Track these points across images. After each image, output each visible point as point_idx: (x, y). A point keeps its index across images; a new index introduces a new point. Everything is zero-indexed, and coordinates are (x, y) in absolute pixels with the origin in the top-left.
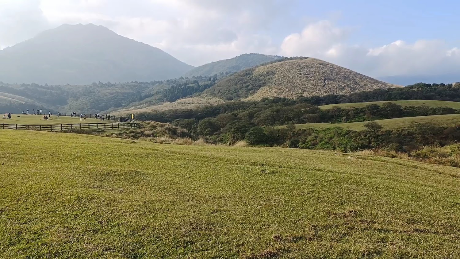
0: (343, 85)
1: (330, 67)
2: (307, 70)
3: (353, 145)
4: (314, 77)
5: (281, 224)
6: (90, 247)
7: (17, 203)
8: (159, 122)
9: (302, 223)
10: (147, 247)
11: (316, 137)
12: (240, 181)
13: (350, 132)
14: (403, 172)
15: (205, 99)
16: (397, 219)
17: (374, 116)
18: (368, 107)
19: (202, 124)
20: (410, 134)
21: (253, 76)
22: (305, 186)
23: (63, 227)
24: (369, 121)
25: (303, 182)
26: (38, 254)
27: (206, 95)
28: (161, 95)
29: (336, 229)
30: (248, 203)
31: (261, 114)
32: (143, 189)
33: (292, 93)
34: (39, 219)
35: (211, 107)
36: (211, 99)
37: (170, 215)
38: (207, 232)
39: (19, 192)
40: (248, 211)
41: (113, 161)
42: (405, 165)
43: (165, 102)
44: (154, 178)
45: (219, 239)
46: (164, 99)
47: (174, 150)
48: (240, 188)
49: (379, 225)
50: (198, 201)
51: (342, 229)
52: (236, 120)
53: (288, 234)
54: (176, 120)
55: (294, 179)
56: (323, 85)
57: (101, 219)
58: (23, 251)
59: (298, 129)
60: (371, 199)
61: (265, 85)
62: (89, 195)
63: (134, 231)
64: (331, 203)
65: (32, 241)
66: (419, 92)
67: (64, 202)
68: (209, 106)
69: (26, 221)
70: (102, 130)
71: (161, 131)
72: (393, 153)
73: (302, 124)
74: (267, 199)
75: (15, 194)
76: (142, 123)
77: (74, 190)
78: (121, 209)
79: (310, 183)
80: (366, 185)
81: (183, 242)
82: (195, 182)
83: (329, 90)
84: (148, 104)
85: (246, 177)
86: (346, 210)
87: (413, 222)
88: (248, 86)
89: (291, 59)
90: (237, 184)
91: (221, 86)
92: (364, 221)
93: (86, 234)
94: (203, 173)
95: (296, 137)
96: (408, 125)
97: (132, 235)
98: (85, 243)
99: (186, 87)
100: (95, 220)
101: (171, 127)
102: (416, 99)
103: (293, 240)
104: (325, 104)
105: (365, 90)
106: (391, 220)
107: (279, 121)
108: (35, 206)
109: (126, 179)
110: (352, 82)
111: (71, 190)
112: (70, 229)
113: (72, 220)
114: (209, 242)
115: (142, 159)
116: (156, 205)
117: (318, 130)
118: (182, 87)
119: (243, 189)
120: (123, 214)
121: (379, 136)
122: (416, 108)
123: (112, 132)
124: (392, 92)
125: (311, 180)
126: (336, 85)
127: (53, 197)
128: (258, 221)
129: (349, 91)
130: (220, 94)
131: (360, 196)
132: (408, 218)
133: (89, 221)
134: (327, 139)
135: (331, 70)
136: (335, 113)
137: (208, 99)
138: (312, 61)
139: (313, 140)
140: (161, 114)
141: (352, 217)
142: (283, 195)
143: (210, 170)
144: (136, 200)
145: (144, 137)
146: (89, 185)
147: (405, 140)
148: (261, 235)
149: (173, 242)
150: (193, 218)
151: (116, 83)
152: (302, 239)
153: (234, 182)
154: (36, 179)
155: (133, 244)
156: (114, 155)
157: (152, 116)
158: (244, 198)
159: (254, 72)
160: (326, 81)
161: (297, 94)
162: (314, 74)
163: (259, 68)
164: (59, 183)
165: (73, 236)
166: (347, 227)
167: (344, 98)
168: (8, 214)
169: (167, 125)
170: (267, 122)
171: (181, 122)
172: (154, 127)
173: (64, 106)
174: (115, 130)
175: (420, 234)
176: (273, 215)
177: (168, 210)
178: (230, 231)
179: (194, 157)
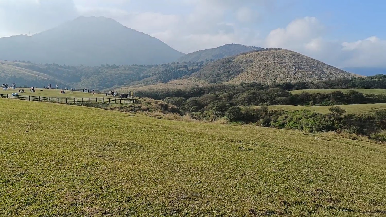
0: (312, 74)
1: (301, 58)
2: (281, 60)
3: (318, 126)
4: (286, 66)
5: (255, 198)
6: (92, 211)
7: (35, 166)
8: (154, 99)
9: (274, 199)
10: (139, 213)
11: (286, 117)
12: (220, 156)
13: (316, 114)
14: (365, 154)
15: (193, 81)
16: (360, 199)
17: (338, 101)
18: (333, 93)
19: (189, 102)
20: (370, 118)
21: (233, 63)
22: (277, 164)
23: (70, 191)
24: (333, 105)
25: (275, 159)
26: (49, 214)
27: (193, 78)
28: (156, 77)
29: (304, 206)
30: (226, 177)
31: (239, 95)
32: (138, 159)
33: (267, 79)
34: (52, 182)
35: (197, 88)
36: (197, 81)
37: (160, 184)
38: (191, 202)
39: (38, 158)
40: (226, 184)
41: (114, 133)
42: (366, 148)
43: (159, 82)
44: (147, 149)
45: (201, 209)
46: (158, 80)
47: (165, 125)
48: (220, 162)
49: (344, 204)
50: (184, 173)
51: (310, 206)
52: (218, 100)
53: (261, 208)
54: (167, 98)
55: (267, 156)
56: (294, 73)
57: (102, 185)
58: (37, 211)
59: (271, 110)
60: (336, 178)
61: (244, 71)
62: (93, 163)
63: (129, 198)
64: (300, 181)
65: (45, 202)
66: (380, 82)
67: (73, 168)
68: (195, 87)
69: (42, 184)
70: (107, 104)
71: (155, 107)
72: (354, 135)
73: (274, 106)
74: (243, 174)
75: (34, 159)
76: (140, 99)
77: (81, 158)
78: (119, 177)
79: (282, 161)
80: (331, 165)
81: (170, 210)
82: (182, 155)
83: (299, 77)
84: (145, 83)
85: (226, 153)
86: (314, 188)
87: (374, 203)
88: (229, 72)
89: (267, 49)
90: (217, 158)
91: (206, 70)
92: (330, 200)
93: (89, 198)
94: (189, 147)
95: (269, 116)
96: (369, 111)
97: (127, 201)
98: (88, 207)
99: (177, 71)
100: (97, 185)
101: (163, 103)
102: (376, 88)
103: (266, 214)
104: (295, 89)
105: (330, 79)
106: (355, 200)
107: (254, 102)
108: (49, 171)
109: (124, 150)
110: (319, 71)
111: (79, 158)
112: (77, 193)
113: (78, 184)
114: (192, 211)
115: (138, 132)
116: (148, 175)
117: (288, 112)
118: (174, 70)
119: (223, 163)
120: (121, 181)
121: (342, 119)
122: (376, 96)
123: (115, 106)
124: (355, 81)
125: (282, 158)
126: (305, 73)
127: (64, 163)
128: (235, 194)
129: (316, 79)
130: (205, 78)
131: (326, 176)
132: (370, 199)
133: (92, 186)
134: (295, 120)
135: (301, 60)
136: (303, 97)
137: (195, 81)
138: (285, 52)
139: (283, 120)
140: (156, 92)
141: (319, 195)
142: (257, 171)
143: (195, 144)
144: (132, 169)
145: (141, 111)
146: (94, 154)
147: (365, 123)
148: (237, 207)
149: (161, 210)
150: (180, 188)
151: (120, 66)
152: (274, 214)
153: (215, 157)
154: (51, 146)
155: (128, 209)
156: (115, 127)
157: (148, 94)
158: (223, 171)
159: (235, 60)
160: (296, 70)
161: (271, 79)
162: (287, 64)
163: (239, 56)
164: (70, 151)
165: (79, 199)
166: (314, 205)
167: (312, 85)
168: (27, 176)
169: (160, 102)
170: (244, 103)
171: (171, 100)
172: (149, 103)
173: (78, 83)
174: (117, 104)
175: (380, 215)
176: (248, 189)
177: (159, 180)
178: (211, 202)
179: (182, 132)
